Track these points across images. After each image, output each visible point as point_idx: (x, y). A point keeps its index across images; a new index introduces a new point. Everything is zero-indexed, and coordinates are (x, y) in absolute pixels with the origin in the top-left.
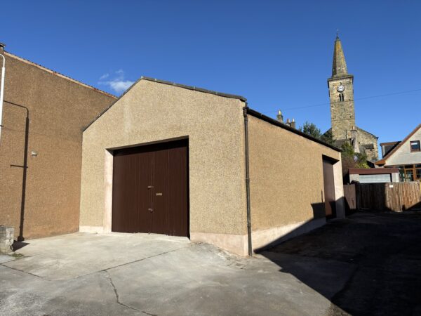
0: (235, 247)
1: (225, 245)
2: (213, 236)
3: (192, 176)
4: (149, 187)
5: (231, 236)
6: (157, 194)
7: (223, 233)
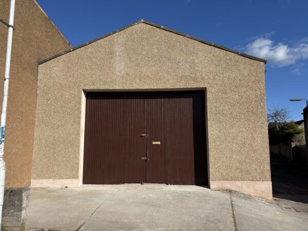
0: (262, 192)
1: (251, 190)
2: (239, 183)
3: (211, 126)
4: (143, 135)
5: (258, 183)
6: (154, 143)
7: (249, 180)
